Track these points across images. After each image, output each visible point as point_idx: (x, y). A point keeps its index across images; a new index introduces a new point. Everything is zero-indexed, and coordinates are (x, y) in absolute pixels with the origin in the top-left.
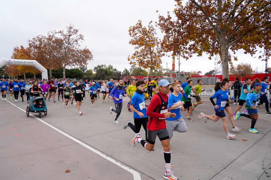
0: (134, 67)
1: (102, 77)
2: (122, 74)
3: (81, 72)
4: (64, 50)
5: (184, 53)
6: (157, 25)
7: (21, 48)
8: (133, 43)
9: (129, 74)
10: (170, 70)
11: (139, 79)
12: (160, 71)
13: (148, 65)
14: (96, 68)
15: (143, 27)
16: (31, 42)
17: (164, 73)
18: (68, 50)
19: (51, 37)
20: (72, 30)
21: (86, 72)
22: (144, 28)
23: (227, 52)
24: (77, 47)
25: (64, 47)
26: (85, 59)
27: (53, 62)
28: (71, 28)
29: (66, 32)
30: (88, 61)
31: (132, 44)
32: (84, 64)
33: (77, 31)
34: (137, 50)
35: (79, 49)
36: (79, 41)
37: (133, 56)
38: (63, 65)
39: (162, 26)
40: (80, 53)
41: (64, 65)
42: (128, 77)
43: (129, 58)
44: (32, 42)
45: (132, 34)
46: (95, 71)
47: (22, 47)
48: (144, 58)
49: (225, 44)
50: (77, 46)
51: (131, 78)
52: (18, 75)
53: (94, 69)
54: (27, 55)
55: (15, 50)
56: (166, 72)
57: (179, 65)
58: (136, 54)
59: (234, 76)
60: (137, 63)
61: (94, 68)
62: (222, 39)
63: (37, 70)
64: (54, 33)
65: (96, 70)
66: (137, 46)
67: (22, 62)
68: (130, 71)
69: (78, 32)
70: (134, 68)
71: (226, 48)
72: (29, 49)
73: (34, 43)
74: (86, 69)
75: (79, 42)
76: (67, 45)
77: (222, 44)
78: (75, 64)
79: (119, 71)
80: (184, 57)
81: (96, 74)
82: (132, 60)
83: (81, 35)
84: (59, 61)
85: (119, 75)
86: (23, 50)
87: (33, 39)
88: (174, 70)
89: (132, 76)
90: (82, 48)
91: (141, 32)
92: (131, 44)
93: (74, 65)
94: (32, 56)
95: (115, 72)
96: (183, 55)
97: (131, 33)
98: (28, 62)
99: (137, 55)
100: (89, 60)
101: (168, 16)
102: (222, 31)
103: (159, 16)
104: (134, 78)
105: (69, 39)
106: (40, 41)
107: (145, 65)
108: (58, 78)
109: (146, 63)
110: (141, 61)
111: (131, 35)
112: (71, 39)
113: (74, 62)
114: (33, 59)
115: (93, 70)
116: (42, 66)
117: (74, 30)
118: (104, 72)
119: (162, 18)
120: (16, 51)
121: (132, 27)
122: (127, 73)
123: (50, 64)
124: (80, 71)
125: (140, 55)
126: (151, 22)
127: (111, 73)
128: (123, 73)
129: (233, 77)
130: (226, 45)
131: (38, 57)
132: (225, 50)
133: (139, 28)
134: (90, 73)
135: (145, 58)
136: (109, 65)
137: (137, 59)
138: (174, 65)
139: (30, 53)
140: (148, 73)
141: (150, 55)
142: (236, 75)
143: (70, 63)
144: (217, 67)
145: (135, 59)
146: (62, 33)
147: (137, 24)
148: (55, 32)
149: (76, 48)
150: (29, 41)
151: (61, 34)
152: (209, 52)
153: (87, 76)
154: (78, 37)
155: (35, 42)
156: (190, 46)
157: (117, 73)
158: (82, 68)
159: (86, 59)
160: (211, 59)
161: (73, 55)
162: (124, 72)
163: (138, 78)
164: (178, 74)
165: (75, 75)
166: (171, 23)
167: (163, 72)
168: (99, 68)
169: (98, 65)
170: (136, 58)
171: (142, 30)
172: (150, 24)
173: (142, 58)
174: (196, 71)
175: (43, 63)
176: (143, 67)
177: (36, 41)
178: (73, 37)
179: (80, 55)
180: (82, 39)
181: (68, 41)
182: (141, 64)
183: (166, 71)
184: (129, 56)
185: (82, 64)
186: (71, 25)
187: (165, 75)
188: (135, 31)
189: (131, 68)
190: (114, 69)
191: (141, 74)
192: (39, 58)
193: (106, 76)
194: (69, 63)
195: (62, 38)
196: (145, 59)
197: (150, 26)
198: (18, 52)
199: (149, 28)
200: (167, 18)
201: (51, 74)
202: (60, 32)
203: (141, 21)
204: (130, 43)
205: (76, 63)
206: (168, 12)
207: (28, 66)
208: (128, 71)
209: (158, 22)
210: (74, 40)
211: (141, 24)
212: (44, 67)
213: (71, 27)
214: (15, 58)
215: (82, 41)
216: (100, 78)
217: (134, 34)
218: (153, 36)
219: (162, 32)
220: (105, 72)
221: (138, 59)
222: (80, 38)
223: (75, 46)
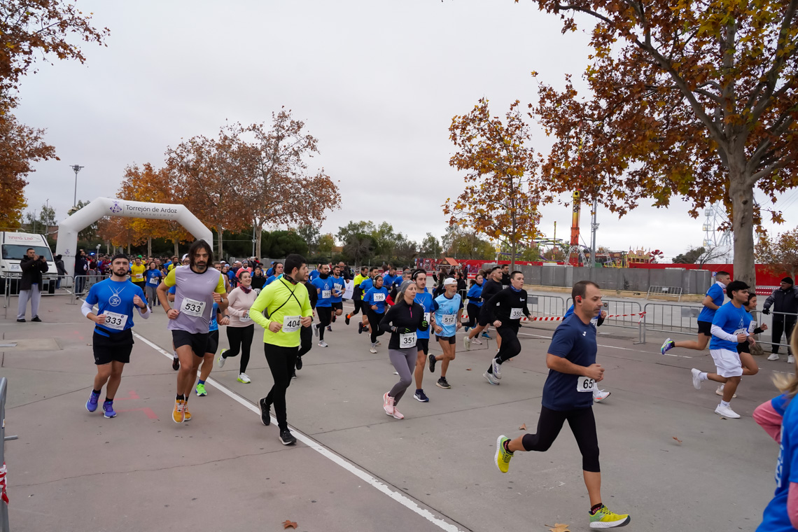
0: (455, 232)
1: (361, 259)
2: (419, 251)
3: (301, 242)
4: (262, 178)
5: (612, 197)
6: (532, 114)
7: (147, 169)
8: (460, 163)
9: (440, 250)
10: (563, 242)
11: (468, 266)
12: (534, 244)
13: (501, 228)
14: (343, 231)
15: (490, 119)
16: (173, 155)
17: (545, 251)
18: (273, 177)
19: (227, 142)
20: (287, 123)
21: (317, 241)
22: (496, 120)
23: (748, 197)
24: (298, 170)
25: (262, 170)
26: (319, 206)
27: (229, 211)
28: (283, 116)
29: (269, 129)
30: (327, 210)
31: (459, 168)
32: (313, 220)
33: (299, 125)
34: (471, 183)
35: (302, 177)
36: (303, 154)
37: (458, 201)
38: (257, 219)
39: (548, 115)
40: (304, 187)
41: (258, 221)
42: (436, 260)
43: (447, 207)
44: (178, 154)
45: (458, 138)
46: (342, 239)
47: (148, 167)
48: (491, 207)
49: (743, 173)
50: (298, 168)
51: (446, 263)
52: (131, 245)
53: (339, 233)
54: (161, 190)
55: (130, 174)
56: (552, 250)
57: (594, 230)
58: (470, 195)
59: (770, 268)
60: (471, 221)
61: (339, 230)
62: (735, 158)
63: (185, 231)
64: (236, 131)
65: (343, 237)
66: (471, 171)
67: (147, 210)
68: (443, 244)
69: (301, 129)
70: (454, 235)
71: (745, 185)
72: (165, 173)
73: (183, 158)
74: (317, 233)
75: (304, 156)
76: (269, 164)
77: (735, 171)
78: (289, 218)
79: (410, 242)
80: (613, 208)
81: (344, 248)
82: (456, 211)
83: (312, 138)
84: (245, 209)
85: (412, 254)
86: (151, 175)
87: (180, 145)
88: (577, 244)
89: (447, 257)
90: (311, 173)
91: (485, 134)
92: (456, 166)
93: (287, 222)
94: (173, 191)
95: (399, 243)
96: (609, 203)
97: (455, 134)
98: (162, 210)
99: (471, 199)
100: (330, 207)
101: (567, 86)
102: (734, 133)
103: (541, 86)
104: (455, 263)
105: (276, 149)
106: (199, 150)
107: (492, 228)
108: (237, 256)
109: (495, 222)
110: (483, 217)
111: (455, 139)
112: (283, 149)
113: (286, 213)
114: (175, 202)
115: (336, 236)
116: (199, 221)
117: (292, 122)
118: (367, 244)
119: (547, 94)
120: (132, 177)
121: (459, 118)
122: (433, 249)
123: (220, 215)
124: (298, 238)
125: (480, 200)
126: (516, 104)
127: (387, 246)
128: (421, 249)
129: (767, 273)
130: (747, 174)
131: (190, 195)
132: (744, 191)
133: (481, 120)
134: (327, 245)
135: (495, 209)
136: (381, 224)
137: (470, 209)
138: (575, 229)
139: (167, 183)
140: (498, 251)
141: (509, 199)
142: (775, 267)
143: (277, 215)
144: (713, 239)
145: (466, 210)
146: (258, 130)
147: (475, 110)
148: (239, 128)
149: (294, 174)
150: (170, 151)
151: (255, 134)
152: (691, 194)
153: (319, 254)
154: (303, 142)
155: (184, 154)
156: (630, 174)
157: (405, 246)
158: (305, 230)
159: (321, 205)
160: (698, 215)
161: (286, 194)
162: (425, 244)
163: (465, 264)
164: (588, 255)
165: (284, 250)
166: (576, 108)
167: (541, 247)
168: (353, 230)
169: (351, 222)
170: (468, 206)
171: (489, 126)
172: (511, 109)
173: (484, 207)
174: (644, 250)
175: (201, 213)
176: (488, 233)
177: (188, 151)
178: (289, 141)
179: (304, 193)
180: (313, 148)
181: (275, 154)
182: (482, 226)
183: (552, 247)
184: (447, 202)
185: (307, 219)
186: (283, 110)
187: (548, 256)
188: (469, 130)
189: (447, 233)
190: (395, 237)
191: (476, 254)
192: (193, 198)
193: (373, 255)
194: (275, 216)
195: (258, 144)
196: (493, 211)
197: (512, 115)
198: (135, 182)
199: (509, 120)
200: (565, 92)
201: (221, 245)
202: (254, 127)
203: (487, 101)
204: (451, 165)
205: (292, 216)
206: (568, 77)
207: (161, 221)
208: (438, 243)
209: (536, 105)
210: (290, 150)
211: (487, 109)
212: (203, 223)
213: (283, 113)
214: (128, 198)
215: (313, 153)
216: (354, 261)
217: (465, 138)
218: (521, 145)
219: (548, 134)
220: (369, 242)
221: (472, 211)
222: (307, 147)
223: (292, 167)
